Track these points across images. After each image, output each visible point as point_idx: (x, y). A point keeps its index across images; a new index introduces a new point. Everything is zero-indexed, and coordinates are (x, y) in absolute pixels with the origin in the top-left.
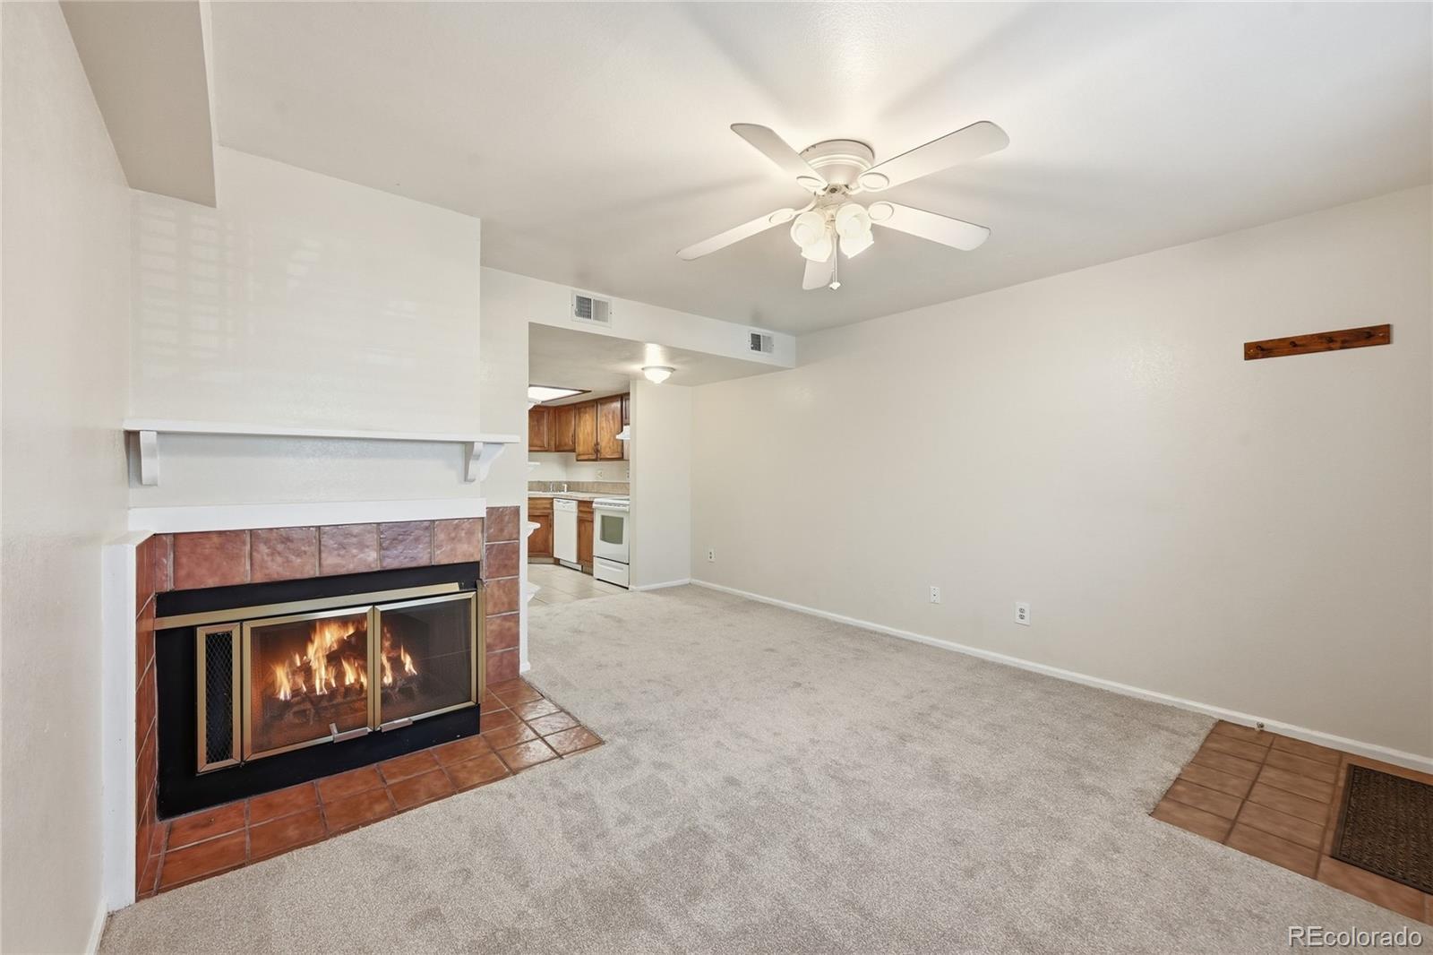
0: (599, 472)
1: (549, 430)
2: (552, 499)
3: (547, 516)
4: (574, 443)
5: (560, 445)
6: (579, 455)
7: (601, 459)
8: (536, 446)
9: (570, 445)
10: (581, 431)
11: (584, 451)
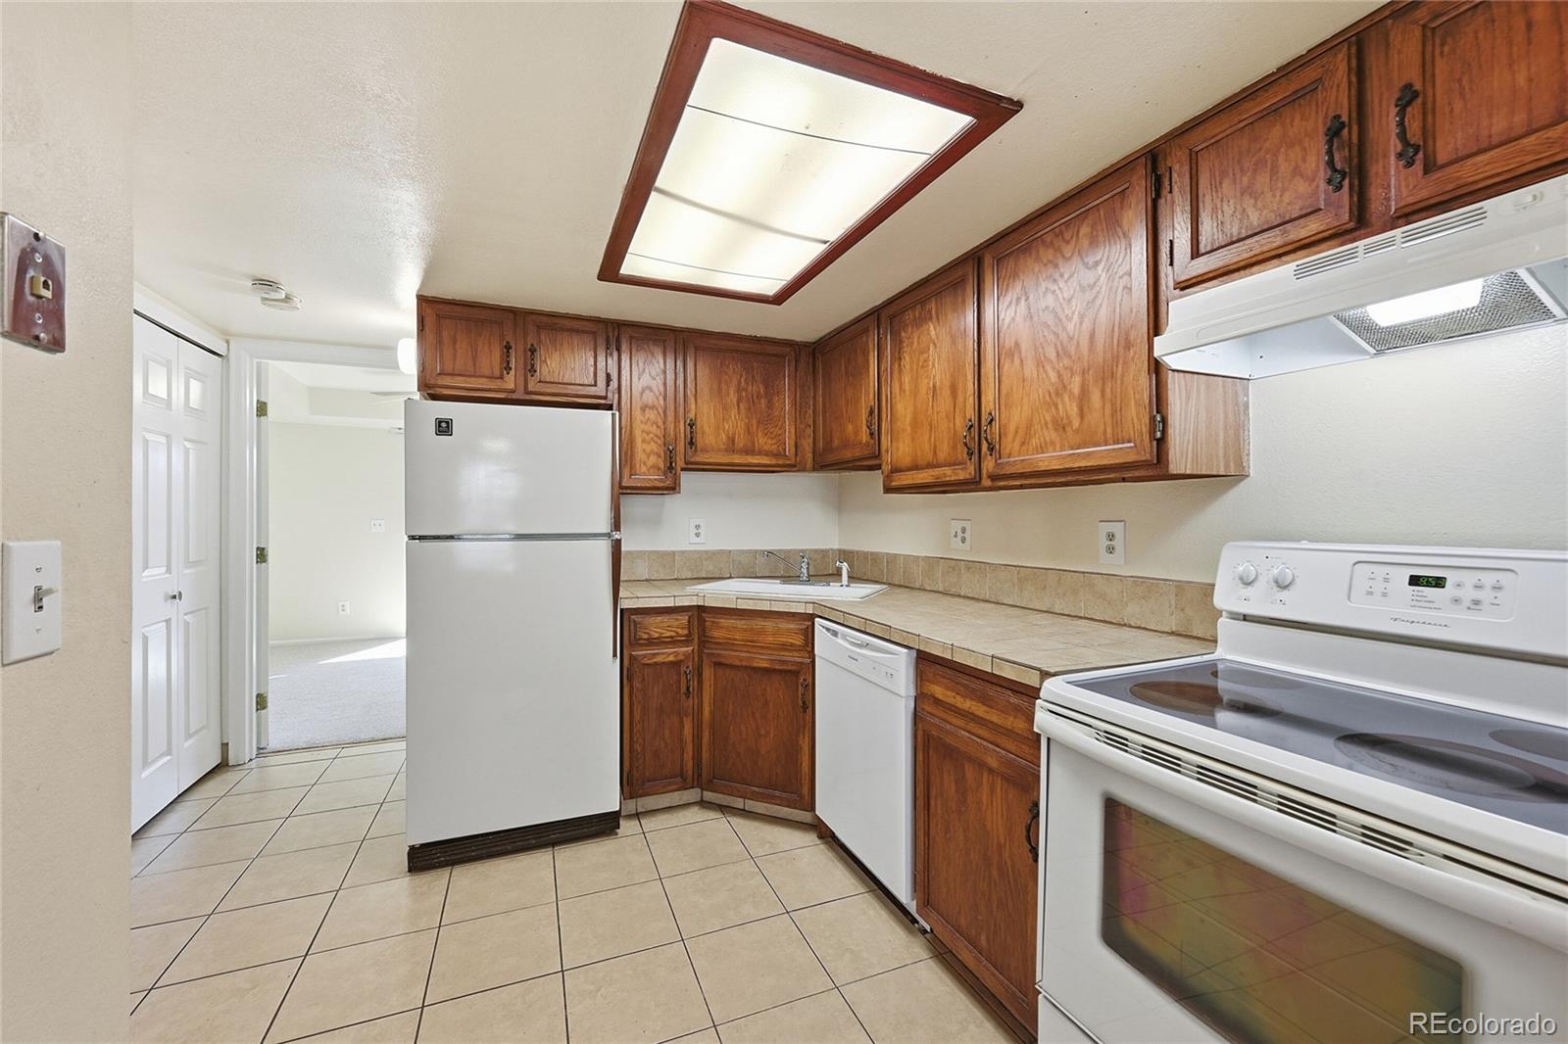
0: (957, 526)
1: (799, 408)
2: (812, 617)
3: (796, 673)
4: (875, 435)
5: (829, 448)
6: (896, 470)
7: (1002, 481)
8: (760, 453)
9: (861, 443)
10: (904, 391)
11: (919, 454)
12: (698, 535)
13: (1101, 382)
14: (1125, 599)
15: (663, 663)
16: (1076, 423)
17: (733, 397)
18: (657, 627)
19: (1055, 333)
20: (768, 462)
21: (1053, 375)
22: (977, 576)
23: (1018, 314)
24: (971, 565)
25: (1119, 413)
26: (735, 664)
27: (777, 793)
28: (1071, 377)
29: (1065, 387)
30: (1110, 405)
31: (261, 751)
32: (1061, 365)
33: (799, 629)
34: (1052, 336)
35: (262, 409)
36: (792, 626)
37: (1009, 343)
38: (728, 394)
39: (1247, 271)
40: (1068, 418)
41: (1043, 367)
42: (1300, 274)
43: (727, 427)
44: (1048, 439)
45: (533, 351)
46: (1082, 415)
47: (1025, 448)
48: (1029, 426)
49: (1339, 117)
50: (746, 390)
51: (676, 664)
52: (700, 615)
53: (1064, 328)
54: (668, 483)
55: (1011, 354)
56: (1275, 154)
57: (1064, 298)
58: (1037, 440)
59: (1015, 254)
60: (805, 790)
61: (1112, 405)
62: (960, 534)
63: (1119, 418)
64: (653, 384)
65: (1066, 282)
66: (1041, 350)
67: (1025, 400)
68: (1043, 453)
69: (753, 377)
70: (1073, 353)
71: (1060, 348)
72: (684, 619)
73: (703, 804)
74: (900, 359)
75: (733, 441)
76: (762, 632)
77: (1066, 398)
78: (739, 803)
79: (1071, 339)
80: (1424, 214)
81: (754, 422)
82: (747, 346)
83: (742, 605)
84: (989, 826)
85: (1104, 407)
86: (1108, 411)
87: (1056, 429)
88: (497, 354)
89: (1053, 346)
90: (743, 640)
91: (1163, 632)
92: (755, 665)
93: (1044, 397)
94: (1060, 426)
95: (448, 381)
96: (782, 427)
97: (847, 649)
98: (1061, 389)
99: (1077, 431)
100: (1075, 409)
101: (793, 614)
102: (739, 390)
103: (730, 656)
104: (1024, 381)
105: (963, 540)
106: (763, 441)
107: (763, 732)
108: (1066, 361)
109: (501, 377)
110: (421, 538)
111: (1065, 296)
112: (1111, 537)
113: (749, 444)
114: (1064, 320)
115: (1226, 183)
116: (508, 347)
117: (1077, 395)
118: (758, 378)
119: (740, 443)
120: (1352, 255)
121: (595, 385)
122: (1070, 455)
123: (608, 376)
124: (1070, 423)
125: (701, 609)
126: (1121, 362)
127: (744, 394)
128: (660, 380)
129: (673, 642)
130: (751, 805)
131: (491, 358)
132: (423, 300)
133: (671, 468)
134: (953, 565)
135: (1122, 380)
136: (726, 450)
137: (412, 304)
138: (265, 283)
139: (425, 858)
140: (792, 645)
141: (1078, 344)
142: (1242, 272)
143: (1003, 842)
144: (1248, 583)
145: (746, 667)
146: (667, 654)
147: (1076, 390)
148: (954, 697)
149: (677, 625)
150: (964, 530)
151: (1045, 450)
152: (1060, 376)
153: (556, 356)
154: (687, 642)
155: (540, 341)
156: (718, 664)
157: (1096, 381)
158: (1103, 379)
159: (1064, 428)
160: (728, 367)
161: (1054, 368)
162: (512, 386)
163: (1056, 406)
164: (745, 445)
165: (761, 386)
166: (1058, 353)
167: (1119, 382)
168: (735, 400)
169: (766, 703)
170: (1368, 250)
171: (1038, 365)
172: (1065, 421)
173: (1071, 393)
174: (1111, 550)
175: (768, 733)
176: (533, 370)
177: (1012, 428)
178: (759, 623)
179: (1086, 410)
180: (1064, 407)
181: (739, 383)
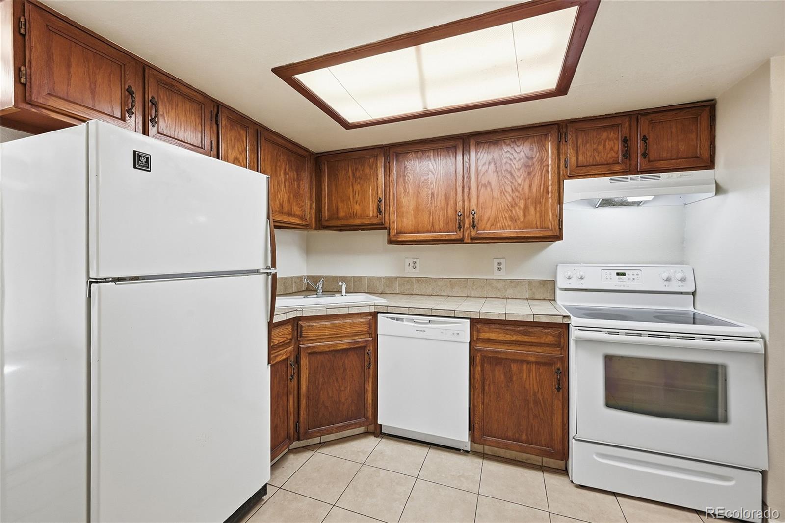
0: (411, 261)
1: (310, 191)
2: (375, 315)
3: (364, 348)
4: (382, 213)
5: (334, 217)
6: (400, 232)
7: (478, 240)
8: (295, 216)
9: (369, 217)
10: (408, 193)
11: (420, 225)
13: (534, 204)
14: (506, 288)
15: (280, 361)
16: (522, 219)
17: (282, 178)
18: (277, 336)
19: (511, 182)
20: (298, 222)
21: (510, 199)
22: (424, 284)
23: (490, 169)
24: (419, 280)
25: (543, 217)
26: (324, 350)
27: (353, 422)
28: (519, 200)
29: (516, 204)
30: (539, 214)
32: (514, 194)
33: (366, 322)
34: (509, 182)
36: (362, 320)
37: (484, 181)
38: (280, 175)
39: (594, 176)
40: (518, 216)
41: (504, 194)
42: (611, 180)
43: (279, 196)
44: (507, 224)
45: (154, 103)
46: (525, 216)
47: (493, 227)
48: (496, 218)
49: (626, 137)
50: (288, 174)
52: (298, 323)
53: (516, 181)
55: (485, 186)
56: (605, 141)
57: (516, 168)
58: (501, 224)
59: (488, 144)
60: (370, 413)
61: (540, 214)
62: (412, 265)
63: (543, 219)
65: (517, 162)
66: (503, 187)
67: (494, 207)
68: (503, 230)
69: (291, 166)
70: (520, 191)
71: (513, 188)
72: (290, 328)
74: (405, 176)
75: (282, 207)
76: (344, 326)
77: (517, 208)
78: (317, 440)
79: (520, 185)
80: (645, 172)
81: (292, 196)
82: (290, 146)
83: (330, 312)
84: (527, 387)
85: (536, 214)
86: (538, 215)
87: (511, 220)
88: (118, 95)
89: (510, 187)
90: (330, 334)
91: (523, 299)
92: (338, 348)
93: (505, 206)
94: (513, 219)
95: (62, 105)
96: (304, 201)
97: (414, 326)
98: (514, 204)
99: (523, 222)
100: (521, 213)
101: (360, 314)
102: (285, 173)
103: (320, 346)
104: (493, 198)
105: (414, 268)
106: (296, 210)
107: (343, 388)
108: (517, 194)
109: (124, 119)
111: (517, 167)
112: (500, 264)
113: (290, 209)
114: (516, 177)
115: (588, 145)
116: (130, 92)
117: (522, 208)
118: (294, 168)
119: (286, 209)
120: (627, 179)
121: (202, 148)
122: (520, 231)
123: (212, 143)
124: (519, 219)
125: (298, 319)
126: (544, 198)
127: (287, 176)
128: (244, 155)
129: (285, 345)
130: (325, 438)
131: (111, 97)
134: (408, 280)
135: (545, 205)
136: (279, 212)
140: (362, 331)
141: (523, 188)
142: (592, 176)
143: (536, 391)
144: (569, 278)
145: (332, 351)
146: (282, 354)
147: (522, 206)
148: (505, 336)
149: (286, 333)
150: (414, 263)
151: (505, 229)
152: (513, 199)
153: (172, 114)
154: (291, 343)
155: (158, 96)
156: (310, 353)
157: (532, 203)
158: (536, 203)
159: (515, 220)
160: (280, 156)
161: (510, 196)
163: (511, 211)
164: (288, 210)
165: (295, 173)
166: (512, 190)
167: (543, 205)
168: (283, 179)
169: (345, 370)
170: (632, 178)
171: (501, 193)
172: (516, 217)
173: (519, 207)
174: (499, 269)
175: (346, 388)
176: (154, 121)
177: (486, 218)
178: (341, 322)
179: (527, 214)
180: (516, 212)
181: (285, 170)
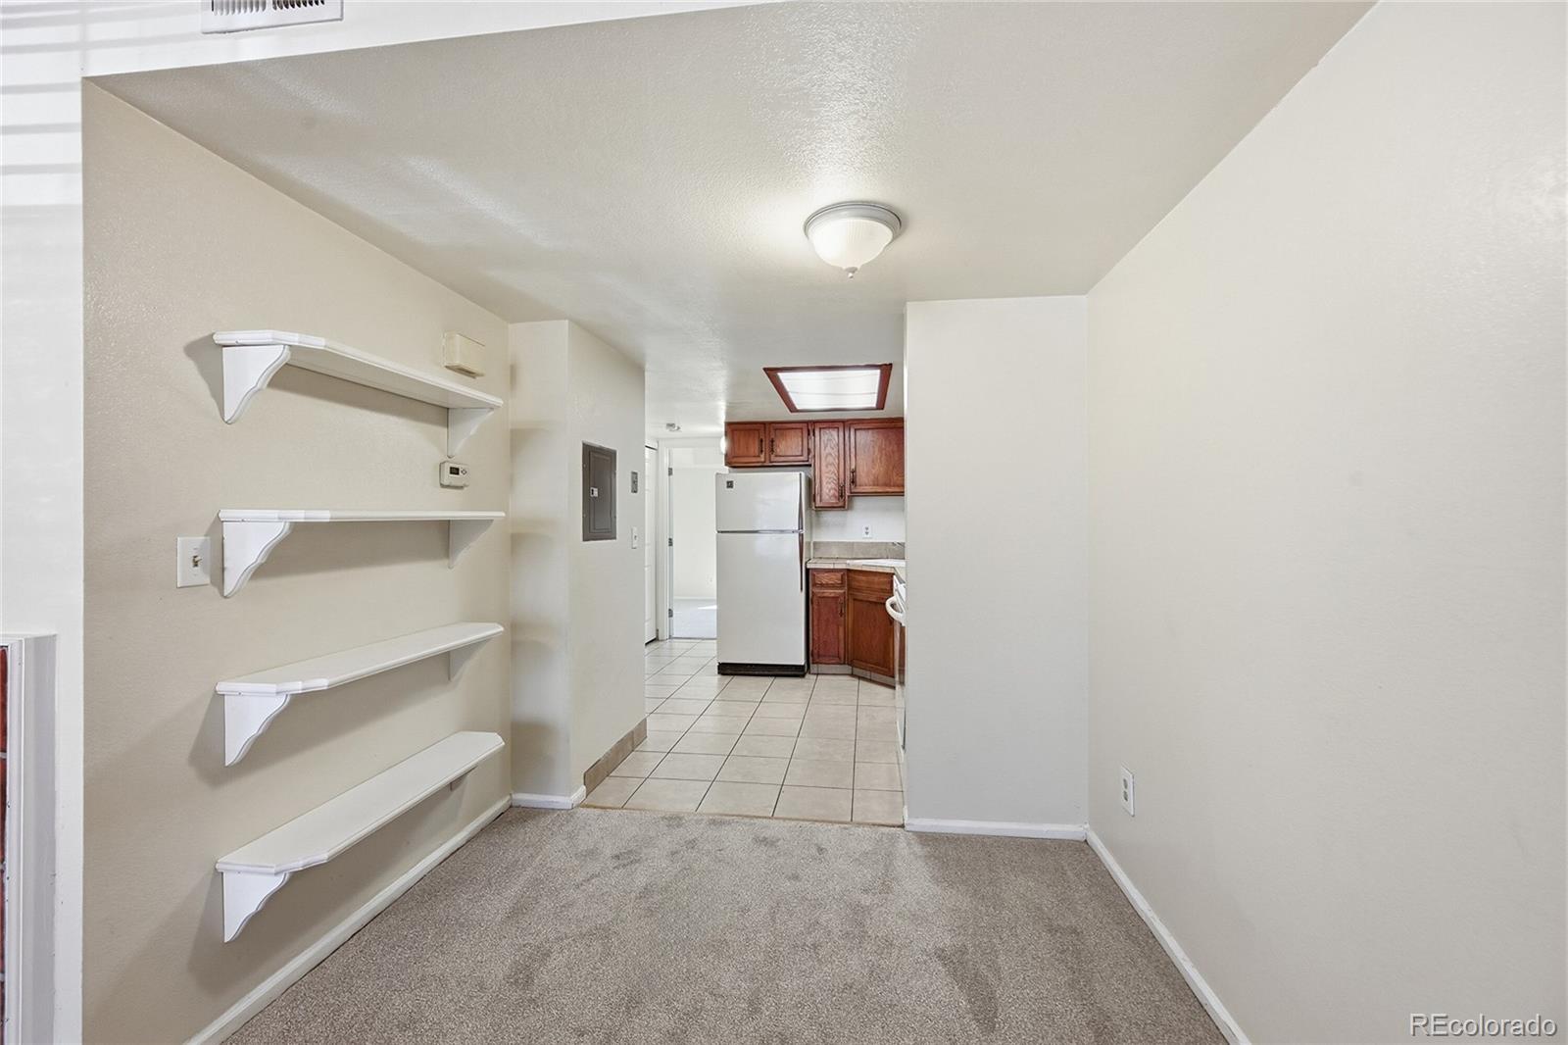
2: (892, 576)
8: (894, 486)
12: (867, 533)
15: (829, 597)
17: (877, 454)
18: (825, 579)
26: (862, 600)
27: (880, 668)
31: (670, 637)
33: (887, 581)
35: (670, 472)
36: (884, 580)
38: (874, 453)
43: (874, 472)
45: (772, 441)
50: (885, 449)
51: (835, 598)
52: (849, 572)
54: (841, 504)
60: (892, 667)
64: (832, 451)
69: (889, 441)
72: (839, 575)
73: (852, 675)
75: (877, 479)
76: (873, 583)
78: (867, 675)
81: (891, 467)
82: (885, 424)
83: (864, 569)
88: (757, 443)
90: (865, 587)
92: (869, 600)
95: (735, 460)
101: (885, 574)
102: (881, 450)
103: (860, 596)
106: (896, 478)
107: (874, 635)
109: (759, 456)
110: (722, 532)
113: (887, 480)
116: (762, 441)
118: (892, 442)
119: (882, 480)
121: (802, 455)
123: (809, 450)
125: (849, 570)
127: (884, 452)
128: (836, 449)
129: (833, 586)
130: (871, 675)
131: (754, 448)
132: (728, 424)
133: (842, 496)
136: (874, 485)
137: (723, 425)
138: (671, 425)
139: (726, 669)
140: (886, 589)
146: (829, 592)
149: (835, 578)
153: (784, 443)
154: (841, 586)
155: (776, 436)
156: (855, 600)
162: (763, 460)
164: (884, 482)
165: (894, 446)
168: (879, 456)
169: (875, 620)
175: (876, 635)
176: (772, 451)
178: (871, 578)
181: (882, 446)
